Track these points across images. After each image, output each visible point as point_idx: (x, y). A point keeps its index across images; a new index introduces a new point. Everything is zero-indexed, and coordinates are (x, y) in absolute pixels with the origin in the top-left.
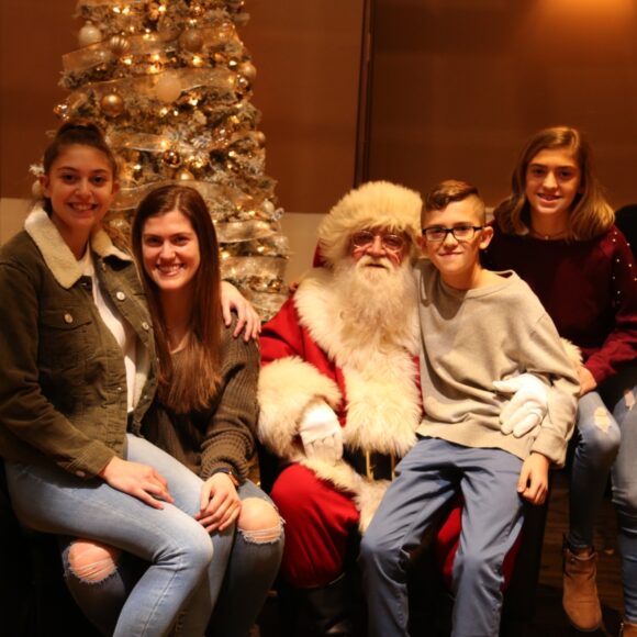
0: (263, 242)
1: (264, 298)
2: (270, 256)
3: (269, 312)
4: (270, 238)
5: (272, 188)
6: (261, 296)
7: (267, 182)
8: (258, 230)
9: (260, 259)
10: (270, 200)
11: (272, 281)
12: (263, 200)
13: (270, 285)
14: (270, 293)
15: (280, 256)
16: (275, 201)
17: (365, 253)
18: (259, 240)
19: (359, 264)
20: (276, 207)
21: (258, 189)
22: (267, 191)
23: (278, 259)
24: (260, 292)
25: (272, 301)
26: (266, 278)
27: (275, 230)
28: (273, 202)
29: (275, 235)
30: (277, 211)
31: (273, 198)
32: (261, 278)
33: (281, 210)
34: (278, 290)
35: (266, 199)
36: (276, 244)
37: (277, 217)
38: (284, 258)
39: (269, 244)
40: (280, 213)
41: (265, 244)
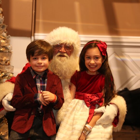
0: (3, 47)
2: (6, 52)
3: (6, 72)
4: (6, 46)
5: (6, 28)
6: (3, 66)
7: (4, 26)
8: (2, 43)
9: (2, 53)
10: (5, 32)
11: (7, 61)
12: (3, 32)
14: (6, 65)
15: (9, 52)
16: (7, 32)
18: (2, 47)
20: (7, 35)
21: (1, 28)
22: (4, 29)
23: (9, 53)
24: (3, 65)
25: (7, 68)
26: (5, 60)
27: (6, 43)
28: (6, 33)
29: (8, 45)
30: (8, 36)
31: (6, 32)
32: (3, 60)
33: (10, 36)
34: (9, 64)
35: (4, 32)
36: (8, 48)
37: (8, 38)
38: (11, 53)
39: (5, 48)
40: (9, 37)
41: (4, 48)
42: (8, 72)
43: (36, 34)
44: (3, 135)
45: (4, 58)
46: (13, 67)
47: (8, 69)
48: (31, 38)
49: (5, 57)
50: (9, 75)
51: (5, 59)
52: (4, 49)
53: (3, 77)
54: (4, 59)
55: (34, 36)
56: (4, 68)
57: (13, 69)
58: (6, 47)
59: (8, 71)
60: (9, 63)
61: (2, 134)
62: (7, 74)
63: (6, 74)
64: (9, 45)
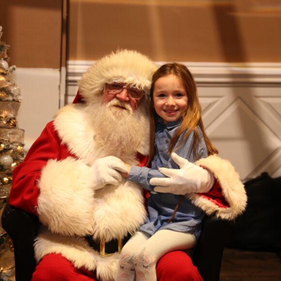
0: (2, 90)
1: (5, 132)
2: (8, 101)
3: (9, 141)
4: (7, 87)
5: (6, 50)
6: (3, 130)
10: (5, 59)
11: (11, 119)
13: (9, 122)
14: (9, 128)
15: (14, 100)
17: (115, 96)
19: (109, 104)
20: (10, 66)
22: (2, 52)
23: (14, 102)
24: (2, 128)
25: (10, 134)
26: (6, 117)
27: (9, 81)
28: (6, 61)
29: (11, 86)
30: (11, 68)
31: (7, 58)
32: (2, 117)
33: (15, 66)
34: (14, 125)
35: (2, 59)
36: (12, 92)
37: (11, 72)
38: (18, 102)
39: (6, 92)
40: (14, 69)
41: (3, 92)
42: (14, 143)
43: (70, 62)
44: (5, 273)
45: (5, 113)
46: (24, 131)
47: (12, 136)
48: (60, 71)
49: (7, 110)
50: (14, 147)
51: (6, 115)
52: (3, 95)
53: (3, 153)
54: (3, 115)
55: (66, 65)
56: (4, 134)
57: (23, 135)
58: (7, 90)
59: (12, 140)
60: (15, 123)
61: (2, 271)
62: (11, 146)
63: (9, 145)
64: (14, 85)
